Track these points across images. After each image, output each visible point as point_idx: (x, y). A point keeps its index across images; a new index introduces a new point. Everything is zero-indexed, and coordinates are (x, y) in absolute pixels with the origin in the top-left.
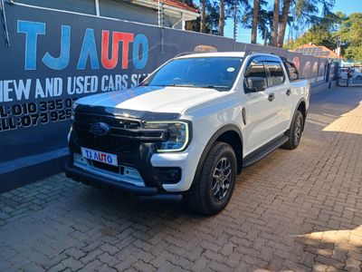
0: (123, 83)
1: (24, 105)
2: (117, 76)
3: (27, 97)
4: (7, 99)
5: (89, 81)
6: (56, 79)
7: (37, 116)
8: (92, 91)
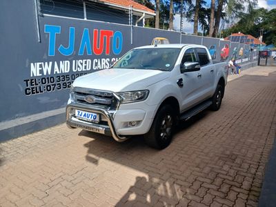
0: (106, 64)
1: (48, 78)
2: (103, 60)
3: (49, 73)
4: (38, 75)
5: (86, 63)
6: (66, 62)
7: (55, 85)
8: (87, 69)
